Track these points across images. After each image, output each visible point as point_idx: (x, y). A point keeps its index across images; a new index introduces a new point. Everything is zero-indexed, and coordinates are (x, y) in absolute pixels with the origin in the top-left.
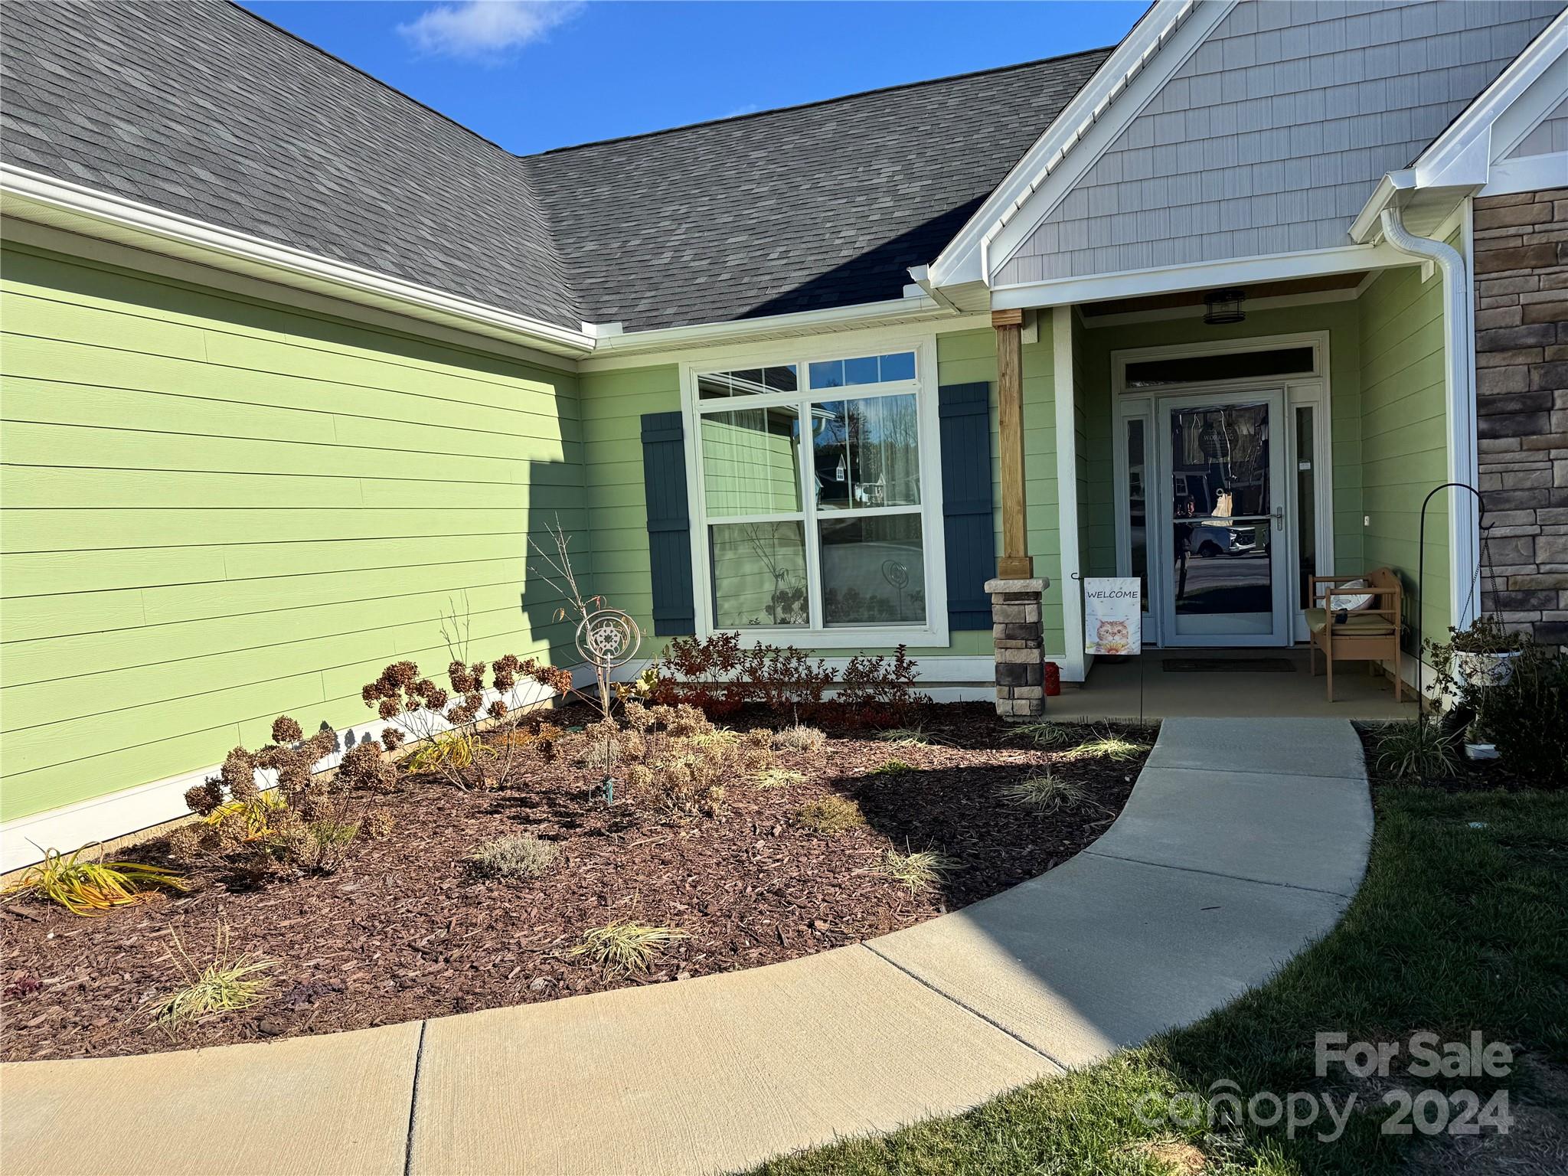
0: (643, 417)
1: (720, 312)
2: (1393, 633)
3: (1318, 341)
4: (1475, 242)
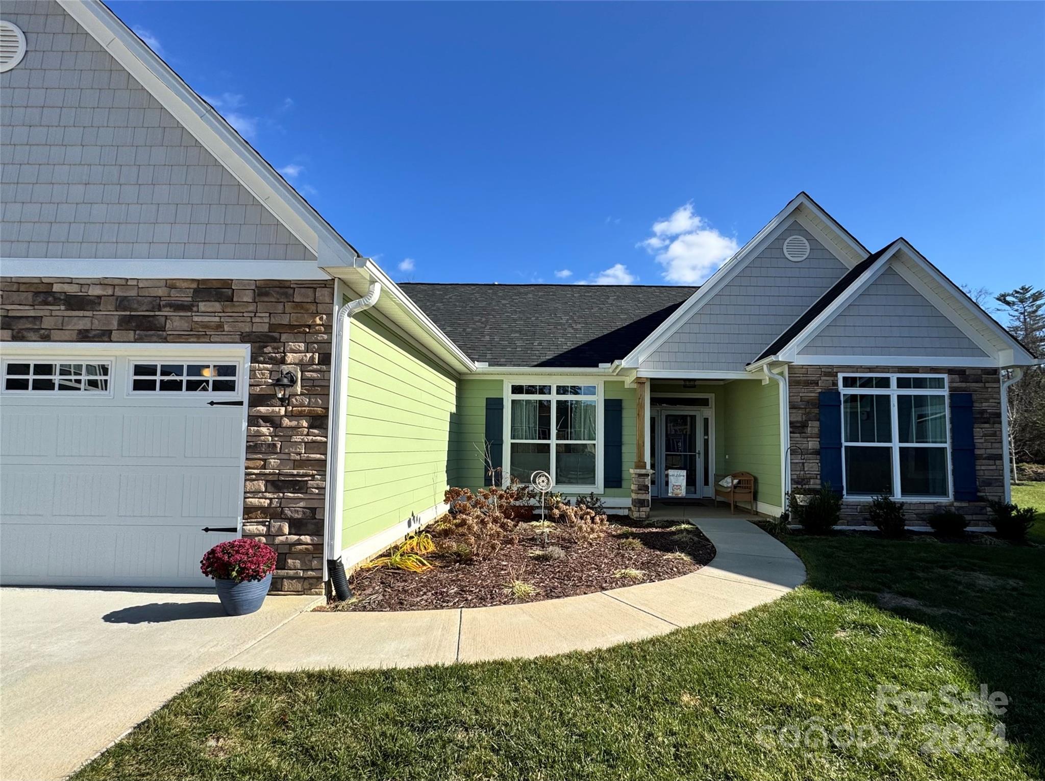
0: (487, 399)
1: (525, 363)
2: (750, 492)
3: (711, 397)
4: (789, 377)
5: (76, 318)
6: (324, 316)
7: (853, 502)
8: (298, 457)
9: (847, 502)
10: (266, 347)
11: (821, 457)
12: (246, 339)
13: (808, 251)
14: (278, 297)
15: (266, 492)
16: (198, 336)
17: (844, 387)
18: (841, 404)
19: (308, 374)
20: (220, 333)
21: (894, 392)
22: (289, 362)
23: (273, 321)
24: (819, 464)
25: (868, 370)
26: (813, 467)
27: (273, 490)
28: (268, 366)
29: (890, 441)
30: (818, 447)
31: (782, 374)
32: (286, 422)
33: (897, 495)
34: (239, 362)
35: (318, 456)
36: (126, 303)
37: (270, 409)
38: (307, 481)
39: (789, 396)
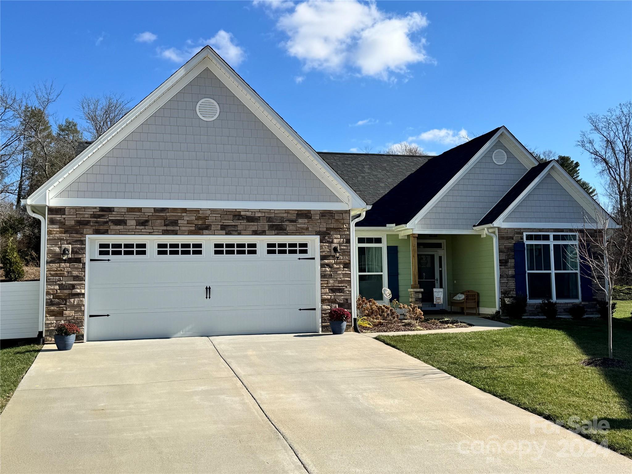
2: (475, 302)
3: (443, 242)
4: (498, 235)
5: (251, 226)
6: (347, 225)
7: (532, 303)
8: (340, 279)
9: (529, 303)
10: (326, 237)
11: (516, 279)
12: (319, 234)
13: (506, 158)
14: (329, 217)
15: (329, 293)
16: (300, 233)
17: (526, 240)
18: (525, 250)
19: (342, 247)
20: (307, 231)
21: (552, 243)
22: (335, 242)
23: (328, 226)
24: (515, 283)
25: (539, 231)
26: (512, 284)
27: (331, 292)
28: (327, 244)
29: (550, 269)
30: (514, 274)
31: (494, 233)
32: (335, 266)
33: (554, 299)
34: (309, 242)
35: (348, 279)
36: (271, 219)
37: (329, 261)
38: (344, 288)
39: (499, 246)
